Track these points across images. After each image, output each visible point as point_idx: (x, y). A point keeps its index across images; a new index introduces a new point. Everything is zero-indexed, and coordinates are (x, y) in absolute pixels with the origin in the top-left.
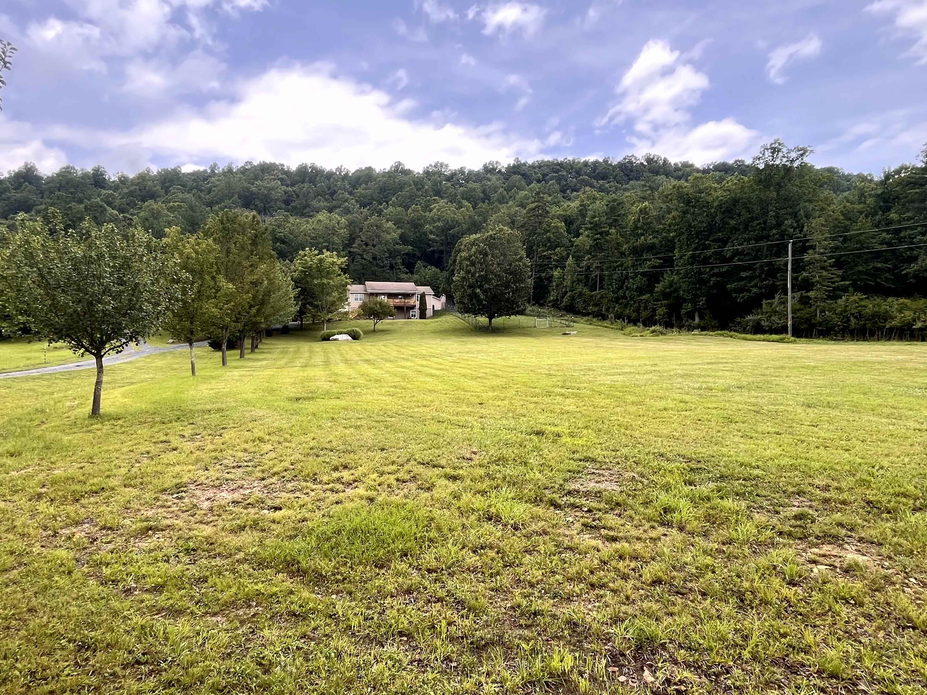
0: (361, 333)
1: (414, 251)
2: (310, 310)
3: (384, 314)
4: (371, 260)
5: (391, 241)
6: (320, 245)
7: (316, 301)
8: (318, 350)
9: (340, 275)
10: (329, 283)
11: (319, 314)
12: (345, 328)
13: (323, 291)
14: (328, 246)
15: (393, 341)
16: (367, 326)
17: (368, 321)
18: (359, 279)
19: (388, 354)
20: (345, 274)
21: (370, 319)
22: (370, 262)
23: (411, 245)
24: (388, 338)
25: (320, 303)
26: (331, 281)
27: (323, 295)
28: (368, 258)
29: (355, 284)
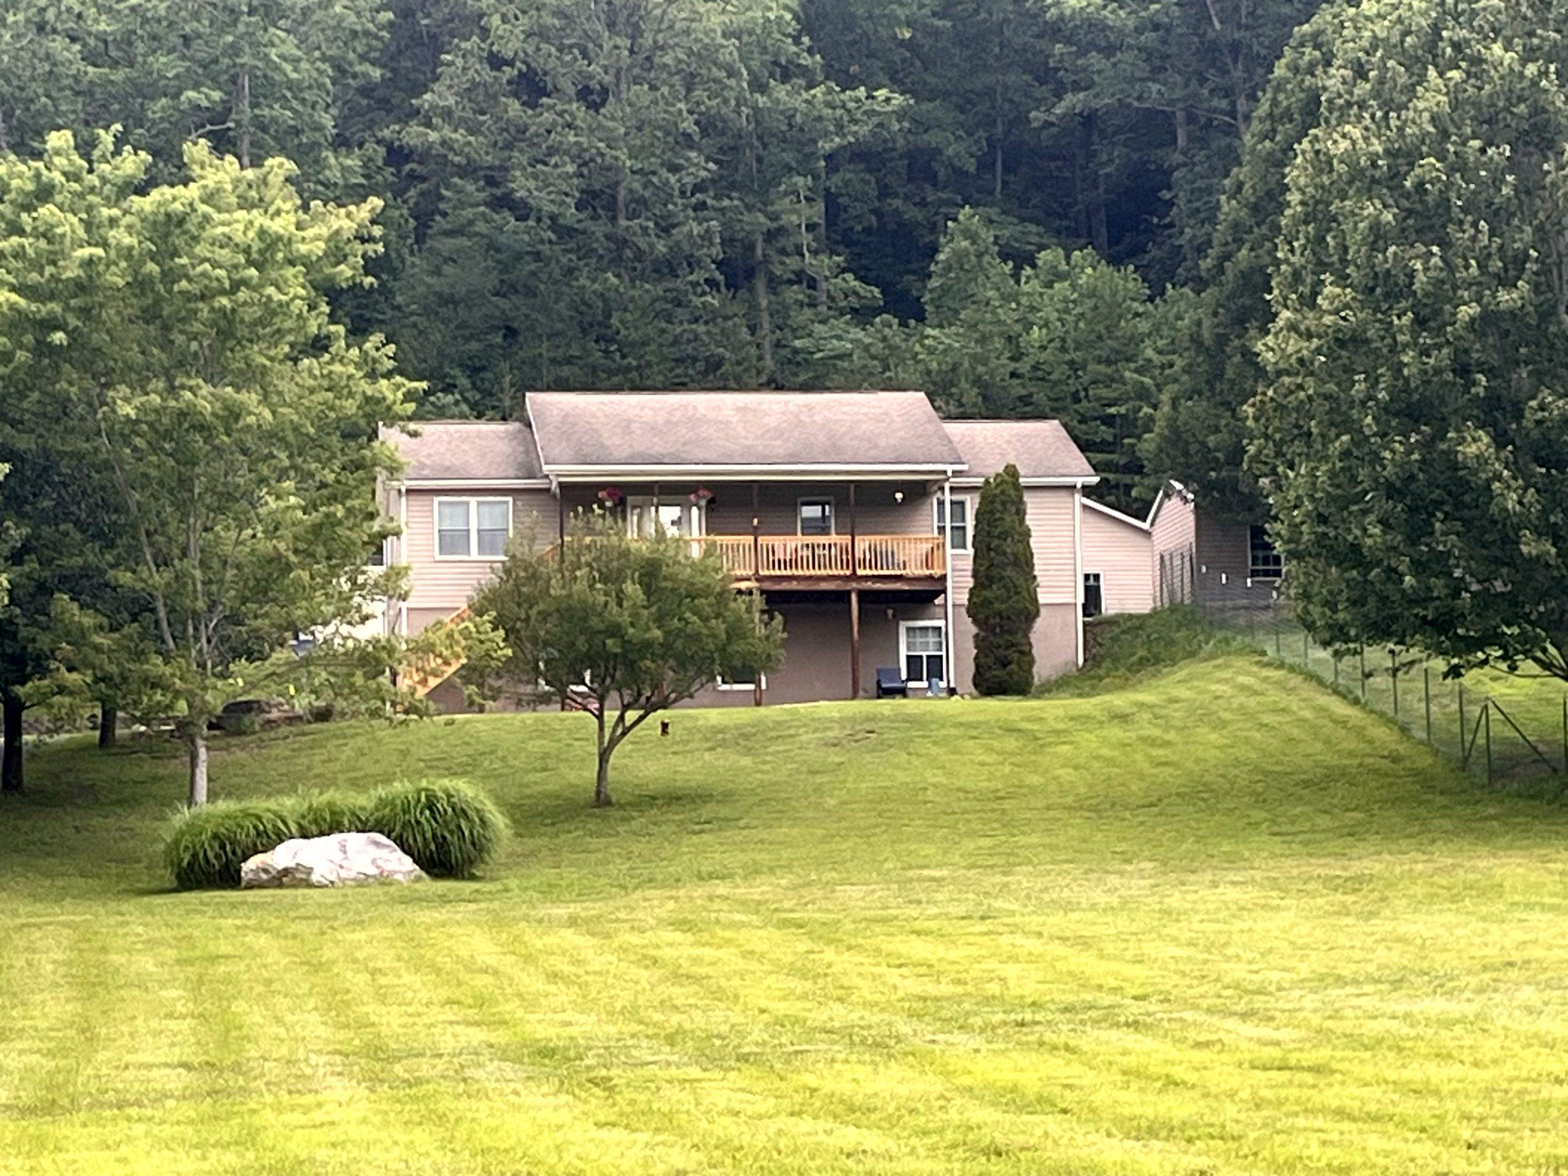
0: (499, 820)
1: (921, 125)
2: (79, 638)
3: (683, 662)
4: (570, 214)
5: (729, 51)
6: (158, 108)
7: (132, 559)
8: (146, 963)
9: (319, 345)
10: (233, 413)
11: (156, 665)
12: (356, 784)
13: (185, 483)
14: (219, 114)
15: (760, 889)
16: (544, 764)
17: (551, 715)
18: (474, 371)
19: (718, 994)
20: (358, 332)
21: (566, 702)
22: (565, 232)
23: (896, 82)
24: (716, 858)
25: (160, 579)
26: (250, 398)
27: (183, 509)
28: (544, 201)
29: (441, 414)
